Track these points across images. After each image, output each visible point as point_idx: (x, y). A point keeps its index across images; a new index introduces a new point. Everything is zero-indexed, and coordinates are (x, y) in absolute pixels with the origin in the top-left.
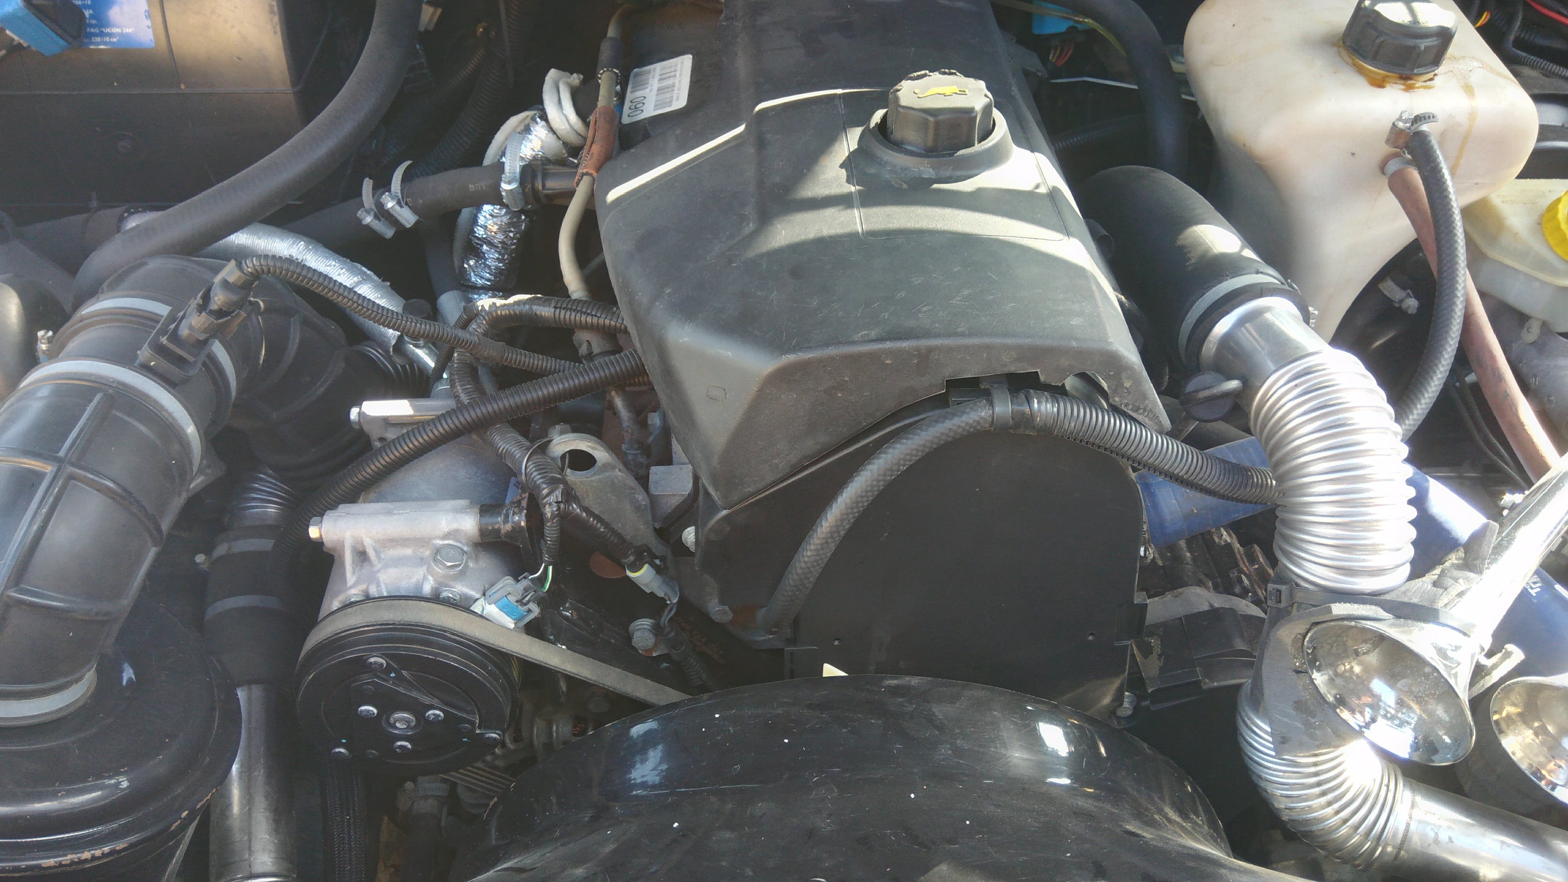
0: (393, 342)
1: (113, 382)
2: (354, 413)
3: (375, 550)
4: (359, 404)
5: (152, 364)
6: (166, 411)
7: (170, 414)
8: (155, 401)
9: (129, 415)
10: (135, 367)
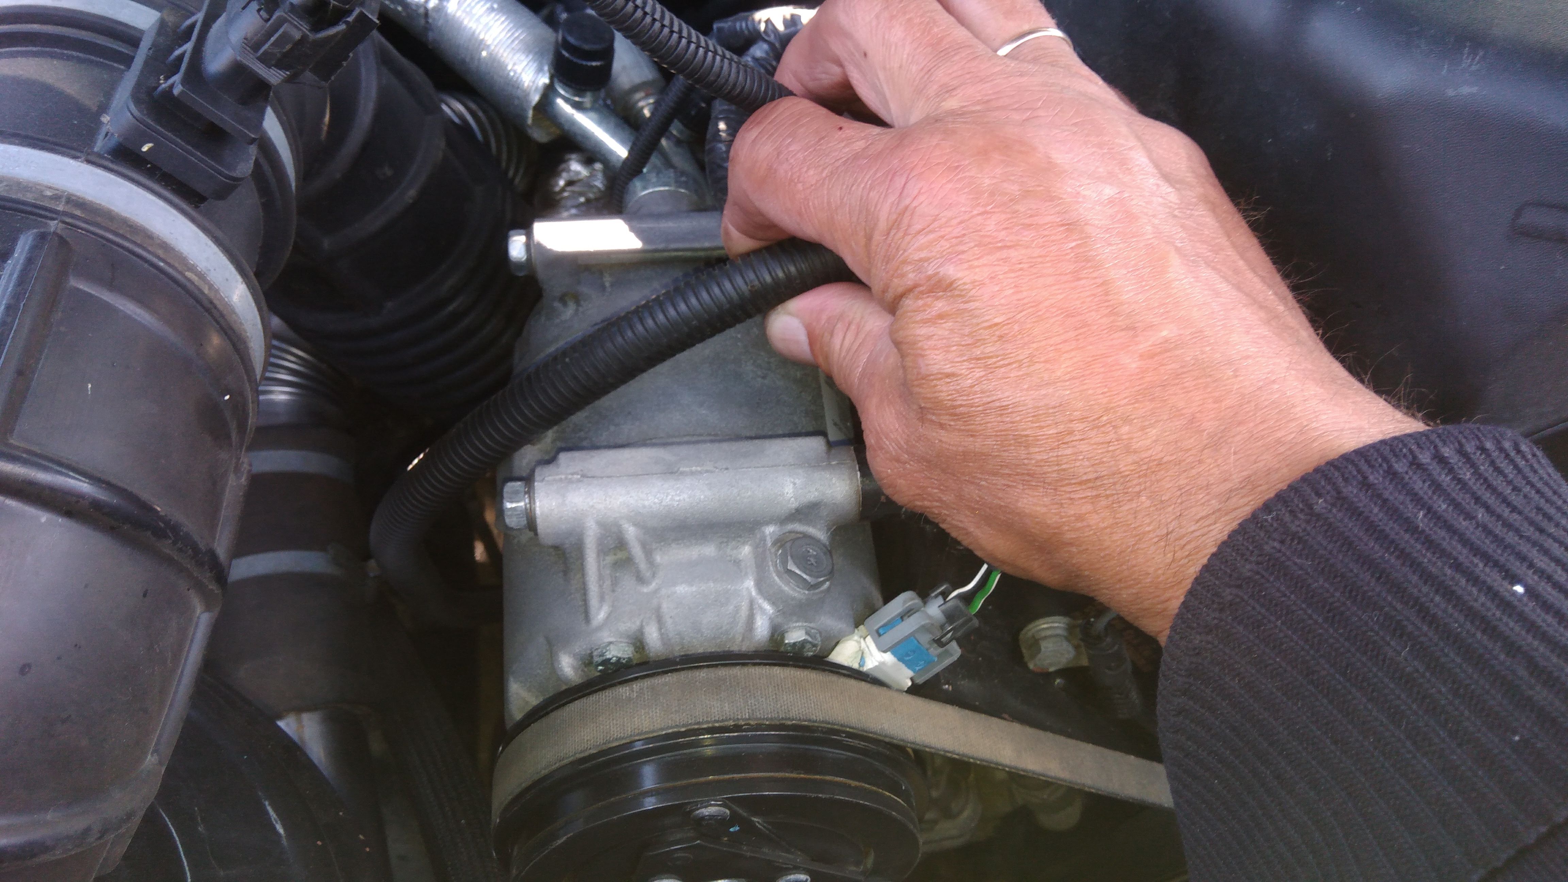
0: (535, 98)
1: (57, 198)
2: (517, 247)
3: (644, 545)
4: (526, 226)
5: (145, 148)
6: (192, 268)
7: (201, 276)
8: (165, 246)
9: (111, 286)
10: (99, 155)
